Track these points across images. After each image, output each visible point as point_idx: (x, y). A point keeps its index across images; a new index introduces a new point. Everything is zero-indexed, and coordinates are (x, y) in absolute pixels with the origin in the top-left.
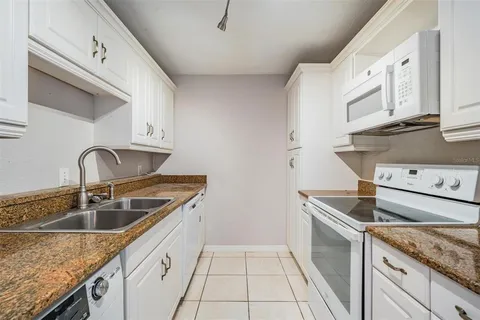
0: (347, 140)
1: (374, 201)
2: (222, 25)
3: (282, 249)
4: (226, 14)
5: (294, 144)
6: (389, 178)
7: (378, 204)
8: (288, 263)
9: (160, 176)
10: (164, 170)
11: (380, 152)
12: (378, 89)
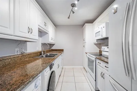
0: (96, 41)
1: (101, 54)
2: (69, 18)
3: (82, 67)
4: (69, 16)
5: (84, 42)
6: (104, 49)
7: (102, 55)
8: (83, 70)
9: (52, 49)
10: (53, 48)
11: (103, 44)
12: (100, 31)
